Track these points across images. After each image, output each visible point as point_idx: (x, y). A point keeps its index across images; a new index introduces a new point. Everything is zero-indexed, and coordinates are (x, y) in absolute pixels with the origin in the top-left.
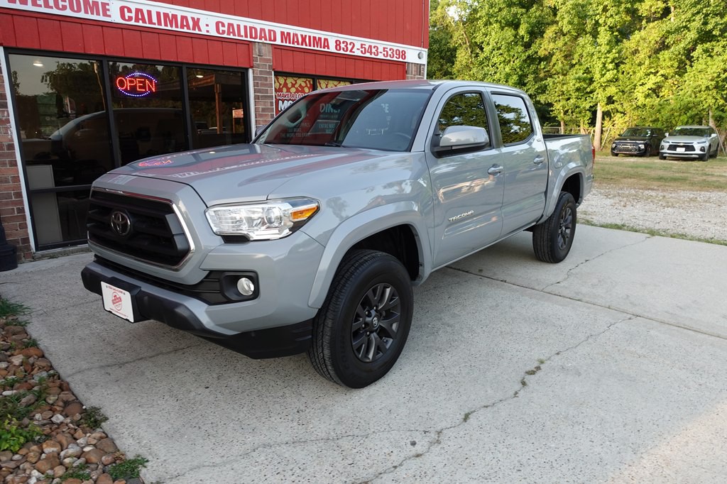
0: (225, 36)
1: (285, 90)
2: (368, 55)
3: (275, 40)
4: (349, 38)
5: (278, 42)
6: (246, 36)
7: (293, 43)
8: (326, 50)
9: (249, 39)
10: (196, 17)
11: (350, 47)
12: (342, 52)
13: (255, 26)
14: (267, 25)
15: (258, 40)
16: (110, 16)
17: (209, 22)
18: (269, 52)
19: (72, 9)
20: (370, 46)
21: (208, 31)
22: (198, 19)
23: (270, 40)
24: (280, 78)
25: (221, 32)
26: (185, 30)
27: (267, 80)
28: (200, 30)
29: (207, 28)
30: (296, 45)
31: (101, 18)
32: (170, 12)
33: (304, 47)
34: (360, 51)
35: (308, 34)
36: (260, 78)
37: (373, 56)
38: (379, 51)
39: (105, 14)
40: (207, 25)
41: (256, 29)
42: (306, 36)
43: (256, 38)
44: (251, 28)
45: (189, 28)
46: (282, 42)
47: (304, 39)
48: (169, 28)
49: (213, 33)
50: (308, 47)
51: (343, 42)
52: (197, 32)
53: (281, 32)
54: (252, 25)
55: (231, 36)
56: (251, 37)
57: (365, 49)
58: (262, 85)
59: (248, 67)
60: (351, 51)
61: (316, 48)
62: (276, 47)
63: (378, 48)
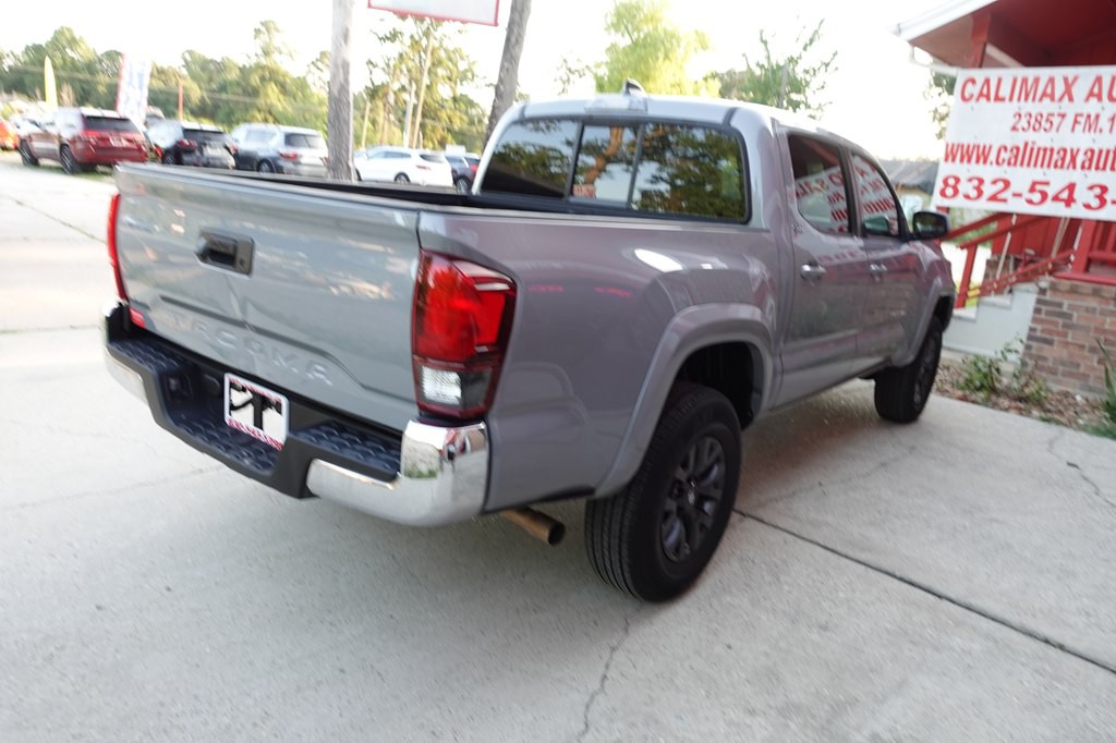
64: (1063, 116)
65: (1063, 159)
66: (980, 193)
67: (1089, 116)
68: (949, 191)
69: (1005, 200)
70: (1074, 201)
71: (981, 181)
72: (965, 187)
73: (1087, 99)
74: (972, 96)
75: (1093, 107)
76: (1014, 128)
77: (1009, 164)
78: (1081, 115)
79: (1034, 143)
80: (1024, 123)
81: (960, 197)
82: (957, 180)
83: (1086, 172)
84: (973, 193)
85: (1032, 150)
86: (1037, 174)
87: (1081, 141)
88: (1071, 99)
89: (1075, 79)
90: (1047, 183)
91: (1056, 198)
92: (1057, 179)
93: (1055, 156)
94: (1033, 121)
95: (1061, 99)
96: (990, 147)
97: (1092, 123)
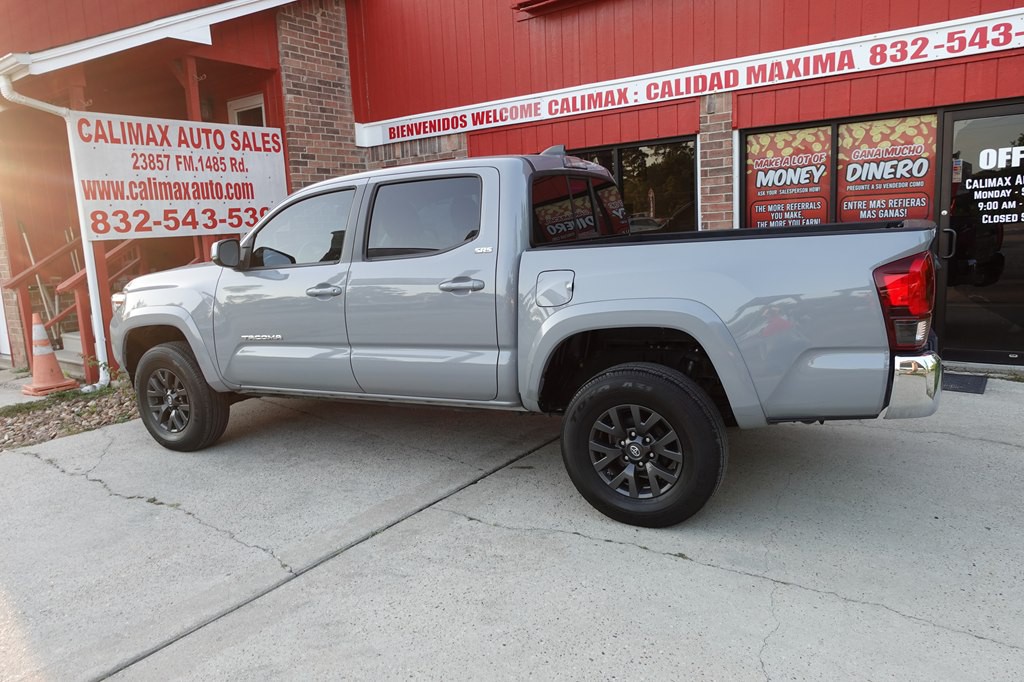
0: (659, 99)
1: (770, 154)
2: (970, 50)
3: (736, 83)
4: (908, 34)
5: (743, 84)
6: (688, 91)
7: (771, 79)
8: (846, 70)
9: (693, 94)
10: (622, 87)
11: (911, 50)
12: (889, 63)
13: (703, 73)
14: (721, 67)
15: (707, 92)
16: (539, 115)
17: (637, 89)
18: (727, 104)
19: (512, 118)
20: (982, 31)
21: (636, 101)
22: (626, 89)
23: (727, 86)
24: (761, 136)
25: (653, 96)
26: (610, 107)
27: (721, 147)
28: (626, 102)
29: (636, 97)
30: (777, 81)
31: (534, 119)
32: (594, 92)
33: (794, 78)
34: (945, 49)
35: (802, 57)
36: (710, 146)
37: (990, 48)
38: (1013, 32)
39: (536, 114)
40: (636, 93)
41: (704, 78)
42: (798, 61)
43: (704, 89)
44: (696, 79)
45: (613, 104)
46: (749, 82)
47: (793, 67)
48: (593, 110)
49: (643, 100)
50: (803, 78)
51: (894, 45)
52: (623, 105)
53: (749, 69)
54: (698, 74)
55: (667, 98)
56: (696, 91)
57: (962, 41)
58: (712, 154)
59: (694, 132)
60: (916, 56)
61: (820, 75)
62: (739, 94)
63: (1008, 27)
64: (167, 156)
65: (180, 190)
66: (128, 226)
67: (185, 157)
68: (101, 227)
69: (149, 229)
70: (197, 223)
71: (126, 215)
72: (114, 221)
73: (179, 146)
74: (90, 136)
75: (184, 151)
76: (135, 167)
77: (142, 198)
78: (180, 157)
79: (154, 179)
80: (141, 163)
81: (112, 230)
82: (105, 216)
83: (198, 201)
84: (123, 226)
85: (155, 183)
86: (166, 204)
87: (186, 177)
88: (169, 145)
89: (167, 127)
90: (175, 212)
91: (185, 223)
92: (182, 207)
93: (174, 190)
94: (147, 161)
95: (162, 144)
96: (122, 183)
97: (189, 163)
